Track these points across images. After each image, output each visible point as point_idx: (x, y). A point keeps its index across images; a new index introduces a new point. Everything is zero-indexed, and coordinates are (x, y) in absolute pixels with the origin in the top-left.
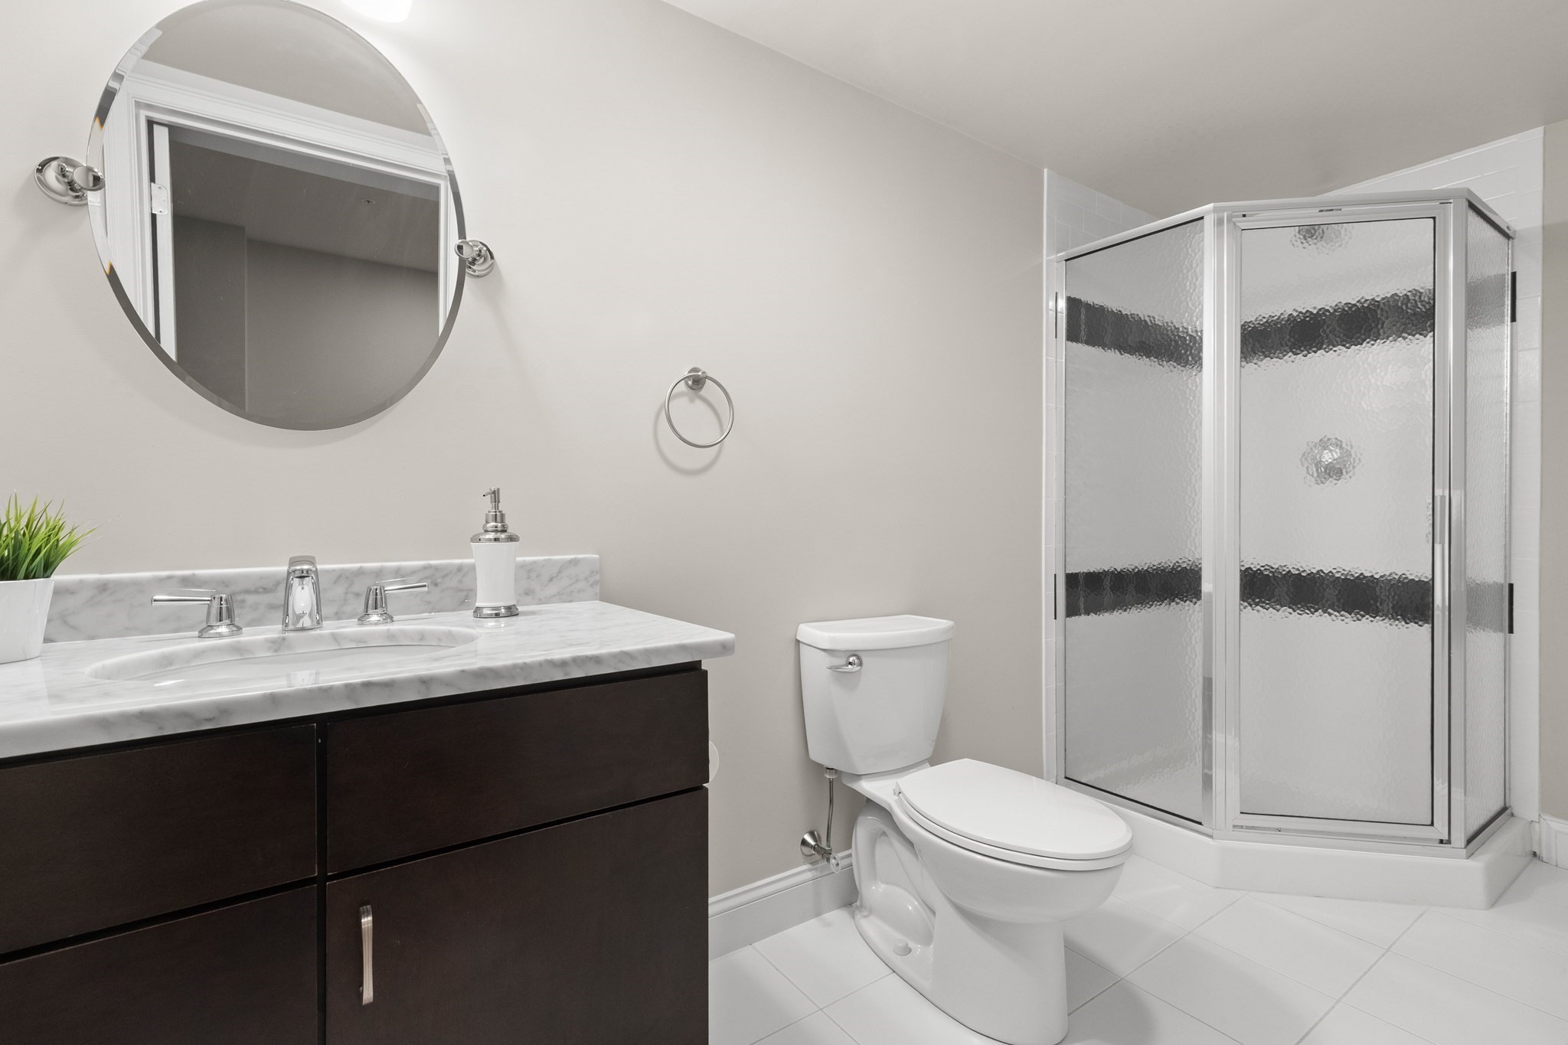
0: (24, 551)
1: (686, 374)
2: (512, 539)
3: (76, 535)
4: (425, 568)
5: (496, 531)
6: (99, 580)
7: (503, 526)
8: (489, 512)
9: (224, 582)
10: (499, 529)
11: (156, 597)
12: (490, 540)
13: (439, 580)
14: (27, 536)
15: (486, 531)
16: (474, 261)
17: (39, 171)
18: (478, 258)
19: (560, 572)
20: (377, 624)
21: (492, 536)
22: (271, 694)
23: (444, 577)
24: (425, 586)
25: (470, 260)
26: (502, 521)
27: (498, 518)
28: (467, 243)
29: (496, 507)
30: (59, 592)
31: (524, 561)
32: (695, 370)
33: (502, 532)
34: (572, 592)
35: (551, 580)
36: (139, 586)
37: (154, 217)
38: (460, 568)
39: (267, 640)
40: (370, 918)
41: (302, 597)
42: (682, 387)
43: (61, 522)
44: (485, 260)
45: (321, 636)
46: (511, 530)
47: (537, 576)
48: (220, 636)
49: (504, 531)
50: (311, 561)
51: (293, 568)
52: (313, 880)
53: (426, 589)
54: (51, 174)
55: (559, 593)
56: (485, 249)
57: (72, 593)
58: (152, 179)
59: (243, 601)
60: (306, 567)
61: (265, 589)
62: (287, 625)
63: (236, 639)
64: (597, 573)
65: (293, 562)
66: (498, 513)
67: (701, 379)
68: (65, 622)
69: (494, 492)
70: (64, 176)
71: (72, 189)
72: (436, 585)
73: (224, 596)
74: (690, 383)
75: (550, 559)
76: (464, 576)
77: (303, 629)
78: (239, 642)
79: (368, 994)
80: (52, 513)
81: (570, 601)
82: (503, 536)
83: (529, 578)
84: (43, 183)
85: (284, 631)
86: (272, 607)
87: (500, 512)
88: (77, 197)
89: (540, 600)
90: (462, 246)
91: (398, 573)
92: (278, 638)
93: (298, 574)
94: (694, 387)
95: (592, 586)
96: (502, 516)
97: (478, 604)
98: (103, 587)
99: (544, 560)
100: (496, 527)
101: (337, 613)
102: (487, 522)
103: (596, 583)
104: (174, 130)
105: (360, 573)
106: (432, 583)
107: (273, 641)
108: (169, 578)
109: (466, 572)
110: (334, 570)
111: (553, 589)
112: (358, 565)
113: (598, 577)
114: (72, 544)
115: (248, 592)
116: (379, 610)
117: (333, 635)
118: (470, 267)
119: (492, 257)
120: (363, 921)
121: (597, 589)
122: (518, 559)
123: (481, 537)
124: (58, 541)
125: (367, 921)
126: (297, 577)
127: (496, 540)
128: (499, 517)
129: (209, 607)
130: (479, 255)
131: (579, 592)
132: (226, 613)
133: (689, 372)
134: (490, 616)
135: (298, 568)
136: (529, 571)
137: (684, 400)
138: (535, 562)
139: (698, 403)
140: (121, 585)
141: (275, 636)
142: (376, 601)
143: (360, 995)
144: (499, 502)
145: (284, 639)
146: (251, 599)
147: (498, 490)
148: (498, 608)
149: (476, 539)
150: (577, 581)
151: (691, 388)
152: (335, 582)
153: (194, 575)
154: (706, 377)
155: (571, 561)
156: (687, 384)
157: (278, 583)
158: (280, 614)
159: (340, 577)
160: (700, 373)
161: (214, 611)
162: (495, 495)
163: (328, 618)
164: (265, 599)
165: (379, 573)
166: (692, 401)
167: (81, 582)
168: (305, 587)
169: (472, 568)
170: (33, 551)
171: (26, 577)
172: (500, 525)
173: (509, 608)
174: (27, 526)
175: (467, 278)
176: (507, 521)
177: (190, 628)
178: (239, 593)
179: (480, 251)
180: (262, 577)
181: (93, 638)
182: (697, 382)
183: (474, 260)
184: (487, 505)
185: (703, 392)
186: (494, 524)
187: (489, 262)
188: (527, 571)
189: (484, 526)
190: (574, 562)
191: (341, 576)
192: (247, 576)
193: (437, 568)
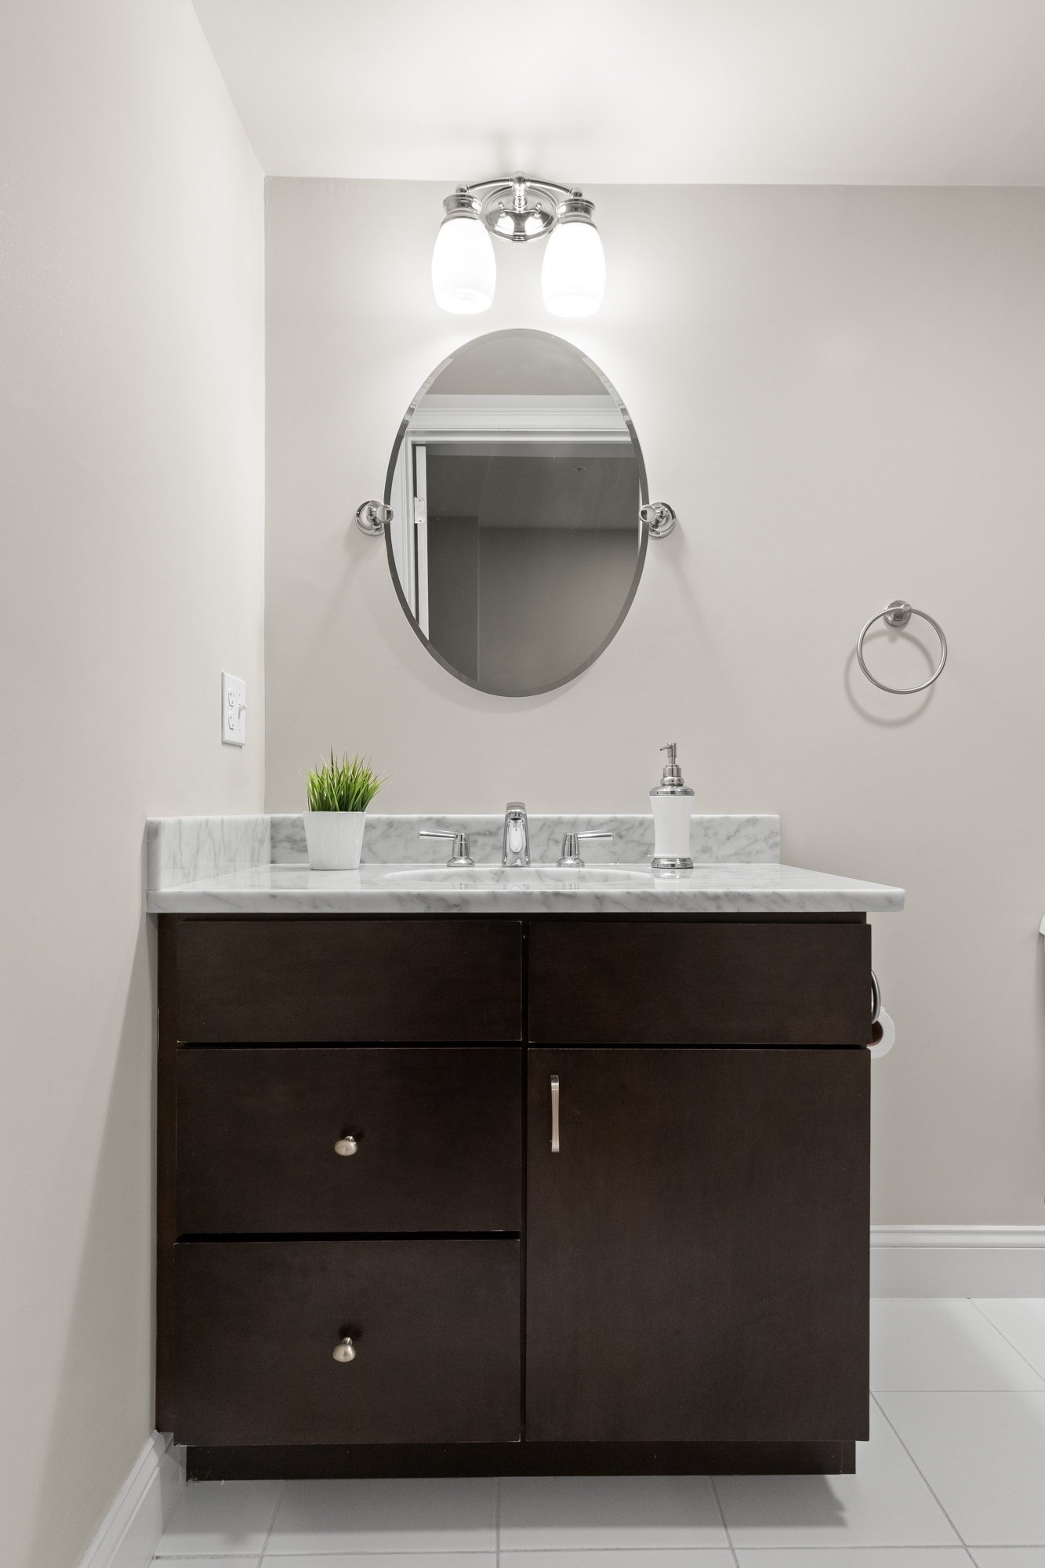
0: (351, 791)
1: (886, 609)
2: (686, 792)
3: (378, 781)
4: (612, 821)
5: (673, 785)
6: (388, 818)
7: (679, 780)
8: (667, 766)
9: (463, 825)
10: (675, 783)
11: (422, 832)
12: (666, 793)
13: (624, 833)
14: (353, 781)
15: (664, 785)
16: (656, 525)
17: (358, 515)
18: (660, 520)
19: (737, 831)
20: (571, 866)
21: (669, 789)
22: (493, 892)
23: (628, 830)
24: (610, 836)
25: (653, 523)
26: (678, 775)
27: (675, 773)
28: (650, 507)
29: (673, 762)
30: (370, 826)
31: (702, 818)
32: (898, 603)
33: (678, 785)
34: (750, 852)
35: (729, 838)
36: (409, 823)
37: (416, 526)
38: (642, 823)
39: (491, 872)
40: (557, 1084)
41: (516, 838)
42: (880, 625)
43: (369, 772)
44: (667, 520)
45: (529, 872)
46: (686, 785)
47: (715, 834)
48: (461, 866)
49: (680, 785)
50: (522, 806)
51: (509, 811)
52: (518, 1044)
53: (611, 838)
54: (364, 514)
55: (736, 853)
56: (666, 509)
57: (374, 828)
58: (415, 495)
59: (476, 842)
60: (518, 810)
61: (490, 832)
62: (505, 863)
63: (471, 869)
64: (777, 834)
65: (510, 806)
66: (675, 768)
67: (905, 612)
68: (370, 849)
69: (671, 747)
70: (371, 515)
71: (376, 524)
72: (621, 837)
73: (463, 834)
74: (890, 618)
75: (727, 817)
76: (645, 830)
77: (516, 866)
78: (472, 871)
79: (556, 1146)
80: (365, 765)
81: (749, 862)
82: (679, 789)
83: (706, 835)
84: (359, 523)
85: (503, 867)
86: (495, 848)
87: (676, 766)
88: (377, 529)
89: (717, 858)
90: (646, 511)
91: (590, 825)
92: (499, 870)
93: (512, 816)
94: (896, 623)
95: (771, 847)
96: (679, 770)
97: (656, 855)
98: (391, 824)
99: (722, 818)
100: (673, 781)
101: (541, 857)
102: (664, 776)
103: (776, 844)
104: (429, 446)
105: (559, 822)
106: (617, 835)
107: (496, 873)
108: (430, 819)
109: (646, 826)
110: (539, 819)
111: (729, 849)
112: (557, 816)
113: (778, 839)
114: (376, 788)
115: (479, 834)
116: (573, 856)
117: (537, 872)
118: (654, 531)
119: (673, 517)
120: (552, 1084)
121: (777, 851)
122: (693, 816)
123: (659, 790)
124: (368, 786)
125: (555, 1086)
126: (512, 819)
127: (673, 793)
128: (676, 771)
129: (454, 843)
130: (661, 517)
131: (757, 853)
132: (464, 851)
133: (889, 607)
134: (666, 867)
135: (513, 811)
136: (707, 828)
137: (884, 640)
138: (712, 820)
139: (902, 642)
140: (402, 823)
141: (497, 869)
142: (571, 848)
143: (550, 1145)
144: (675, 757)
145: (503, 872)
146: (481, 840)
147: (675, 745)
148: (674, 860)
149: (654, 793)
150: (756, 841)
151: (892, 625)
152: (541, 829)
153: (444, 818)
154: (911, 611)
155: (749, 821)
156: (886, 620)
157: (499, 828)
158: (500, 855)
159: (543, 825)
160: (902, 607)
161: (457, 849)
162: (672, 750)
163: (534, 861)
164: (491, 841)
165: (574, 824)
166: (893, 640)
167: (379, 819)
168: (518, 828)
169: (652, 823)
170: (356, 791)
171: (352, 811)
172: (676, 779)
173: (683, 860)
174: (353, 773)
175: (650, 541)
176: (683, 775)
177: (441, 860)
178: (473, 834)
179: (662, 512)
180: (489, 822)
181: (385, 862)
182: (899, 617)
183: (657, 522)
184: (664, 759)
185: (908, 629)
186: (670, 778)
187: (671, 522)
188: (705, 829)
189: (662, 780)
190: (753, 822)
191: (545, 824)
192: (478, 821)
193: (622, 822)
